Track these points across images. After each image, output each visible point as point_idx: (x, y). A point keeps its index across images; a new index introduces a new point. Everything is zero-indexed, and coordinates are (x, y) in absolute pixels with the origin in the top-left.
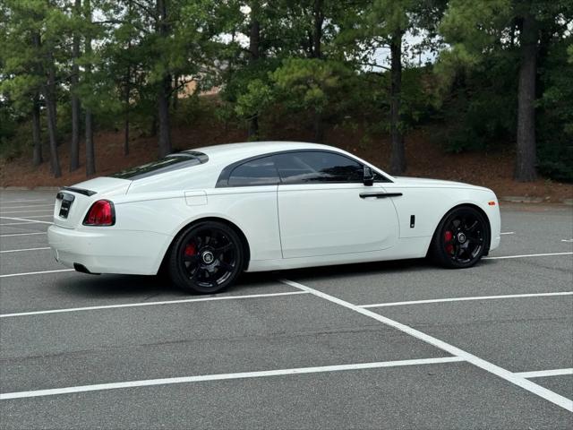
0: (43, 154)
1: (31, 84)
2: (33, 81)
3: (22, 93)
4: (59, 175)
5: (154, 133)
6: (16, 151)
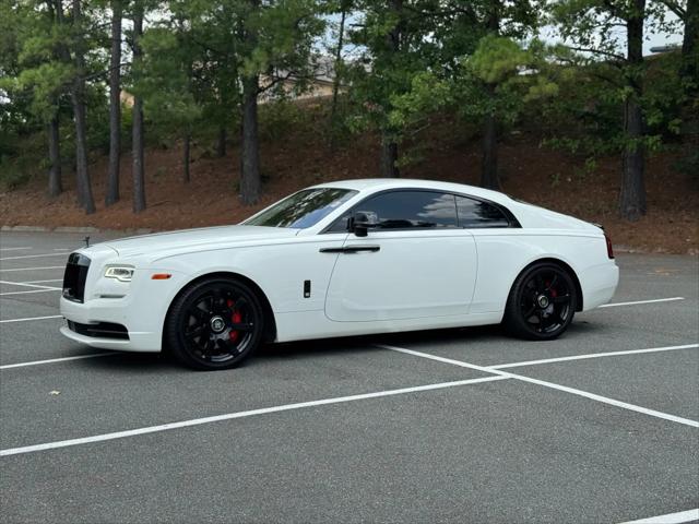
0: (63, 179)
1: (63, 76)
2: (66, 71)
3: (52, 88)
4: (92, 210)
5: (222, 151)
6: (20, 175)
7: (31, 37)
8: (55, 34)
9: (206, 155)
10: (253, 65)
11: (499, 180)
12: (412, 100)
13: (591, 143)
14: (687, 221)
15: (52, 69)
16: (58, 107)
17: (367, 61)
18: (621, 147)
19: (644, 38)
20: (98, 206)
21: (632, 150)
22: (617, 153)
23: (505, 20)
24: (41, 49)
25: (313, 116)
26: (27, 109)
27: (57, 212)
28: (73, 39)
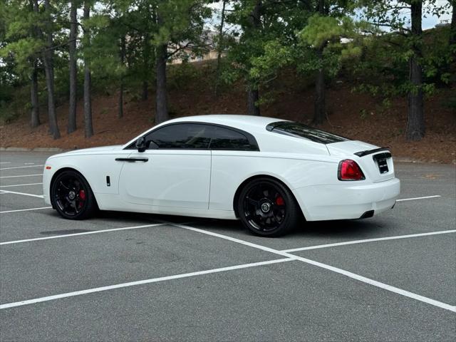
0: (40, 116)
1: (35, 47)
2: (37, 44)
3: (27, 55)
4: (58, 136)
5: (145, 97)
6: (14, 113)
7: (15, 21)
8: (30, 19)
9: (135, 99)
10: (160, 38)
11: (326, 113)
12: (265, 60)
13: (387, 88)
14: (453, 141)
15: (26, 43)
16: (33, 68)
17: (237, 34)
18: (407, 91)
19: (422, 17)
20: (62, 134)
21: (415, 92)
22: (405, 95)
23: (333, 6)
24: (21, 30)
25: (206, 72)
26: (14, 69)
27: (35, 138)
28: (42, 22)
